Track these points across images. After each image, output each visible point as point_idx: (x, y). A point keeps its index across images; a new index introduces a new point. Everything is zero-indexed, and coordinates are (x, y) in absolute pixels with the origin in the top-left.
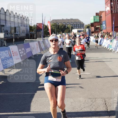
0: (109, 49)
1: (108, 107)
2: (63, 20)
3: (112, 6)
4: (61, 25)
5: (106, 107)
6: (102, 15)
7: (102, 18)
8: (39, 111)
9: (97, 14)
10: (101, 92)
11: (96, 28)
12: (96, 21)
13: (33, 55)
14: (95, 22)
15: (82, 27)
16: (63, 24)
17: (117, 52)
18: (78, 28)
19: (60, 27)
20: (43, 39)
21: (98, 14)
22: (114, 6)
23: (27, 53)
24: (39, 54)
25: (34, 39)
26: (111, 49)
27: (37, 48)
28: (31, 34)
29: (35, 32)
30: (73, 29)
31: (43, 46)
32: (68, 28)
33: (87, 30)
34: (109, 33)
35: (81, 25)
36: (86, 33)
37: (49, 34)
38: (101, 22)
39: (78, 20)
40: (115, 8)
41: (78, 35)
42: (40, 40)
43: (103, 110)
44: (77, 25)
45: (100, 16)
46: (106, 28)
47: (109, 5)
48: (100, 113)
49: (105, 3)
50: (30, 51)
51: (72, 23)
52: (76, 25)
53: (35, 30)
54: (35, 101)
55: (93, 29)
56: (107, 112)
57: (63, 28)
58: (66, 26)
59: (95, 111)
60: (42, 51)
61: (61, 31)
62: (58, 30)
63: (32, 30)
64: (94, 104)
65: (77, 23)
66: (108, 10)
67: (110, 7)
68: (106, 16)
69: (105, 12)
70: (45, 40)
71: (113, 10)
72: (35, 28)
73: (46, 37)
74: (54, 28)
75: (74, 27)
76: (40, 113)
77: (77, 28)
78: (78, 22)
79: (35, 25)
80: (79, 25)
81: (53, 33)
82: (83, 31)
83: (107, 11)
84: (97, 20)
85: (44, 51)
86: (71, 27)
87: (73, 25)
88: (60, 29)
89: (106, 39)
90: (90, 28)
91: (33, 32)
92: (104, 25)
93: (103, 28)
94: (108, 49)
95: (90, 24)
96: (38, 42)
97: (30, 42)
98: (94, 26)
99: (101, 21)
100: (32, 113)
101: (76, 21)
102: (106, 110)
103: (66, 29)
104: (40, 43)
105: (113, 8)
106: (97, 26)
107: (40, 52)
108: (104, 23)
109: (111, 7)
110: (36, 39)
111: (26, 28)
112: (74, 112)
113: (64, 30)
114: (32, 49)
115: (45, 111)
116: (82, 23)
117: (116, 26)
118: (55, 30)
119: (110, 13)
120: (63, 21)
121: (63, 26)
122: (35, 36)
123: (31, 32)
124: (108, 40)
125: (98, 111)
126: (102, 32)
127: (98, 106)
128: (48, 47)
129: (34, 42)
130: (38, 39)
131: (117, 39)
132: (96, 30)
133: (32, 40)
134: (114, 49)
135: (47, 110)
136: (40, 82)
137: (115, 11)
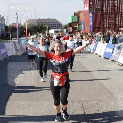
0: (88, 50)
1: (86, 111)
2: (40, 19)
3: (91, 5)
4: (38, 25)
5: (84, 110)
6: (80, 15)
7: (81, 18)
8: (14, 115)
9: (75, 14)
10: (78, 95)
11: (74, 28)
12: (74, 21)
13: (8, 56)
14: (73, 23)
15: (60, 27)
16: (39, 24)
17: (95, 53)
18: (56, 28)
19: (36, 27)
20: (19, 39)
21: (77, 13)
22: (93, 6)
23: (2, 54)
24: (14, 55)
25: (9, 39)
26: (89, 51)
27: (13, 48)
28: (7, 34)
29: (11, 32)
30: (50, 29)
31: (18, 47)
32: (45, 28)
33: (65, 30)
34: (87, 33)
35: (59, 25)
36: (64, 33)
37: (25, 35)
38: (80, 23)
39: (55, 20)
40: (94, 8)
41: (56, 35)
42: (16, 40)
43: (81, 114)
44: (55, 25)
45: (78, 16)
46: (84, 28)
47: (88, 5)
48: (77, 116)
49: (84, 3)
50: (5, 51)
51: (50, 23)
52: (53, 25)
53: (11, 30)
54: (10, 104)
55: (71, 29)
56: (85, 115)
57: (40, 28)
58: (43, 26)
59: (72, 114)
60: (18, 52)
61: (38, 31)
62: (35, 30)
63: (8, 30)
64: (71, 107)
65: (54, 23)
66: (87, 10)
67: (88, 7)
68: (84, 16)
69: (84, 11)
70: (21, 40)
71: (92, 9)
72: (11, 27)
73: (22, 37)
74: (30, 28)
75: (51, 27)
76: (15, 116)
77: (54, 28)
78: (56, 22)
79: (10, 25)
80: (57, 25)
81: (29, 33)
82: (61, 31)
83: (85, 11)
84: (76, 20)
85: (20, 52)
86: (48, 27)
87: (50, 25)
88: (37, 29)
89: (84, 39)
90: (67, 28)
91: (9, 32)
92: (82, 25)
93: (81, 28)
94: (86, 50)
95: (68, 25)
96: (14, 42)
97: (5, 43)
98: (72, 26)
99: (80, 21)
100: (7, 116)
101: (53, 21)
102: (83, 114)
103: (43, 29)
104: (15, 44)
105: (92, 8)
106: (75, 27)
107: (15, 53)
108: (82, 23)
109: (90, 7)
110: (11, 39)
111: (2, 27)
112: (50, 116)
113: (41, 30)
114: (7, 49)
115: (21, 115)
116: (59, 23)
117: (95, 27)
118: (31, 30)
119: (89, 13)
120: (40, 21)
121: (40, 26)
122: (10, 37)
123: (6, 33)
124: (86, 41)
125: (76, 114)
126: (80, 32)
127: (76, 109)
128: (24, 48)
129: (9, 42)
130: (13, 40)
131: (95, 40)
132: (74, 30)
133: (7, 40)
134: (93, 51)
135: (22, 113)
136: (16, 85)
137: (94, 11)
